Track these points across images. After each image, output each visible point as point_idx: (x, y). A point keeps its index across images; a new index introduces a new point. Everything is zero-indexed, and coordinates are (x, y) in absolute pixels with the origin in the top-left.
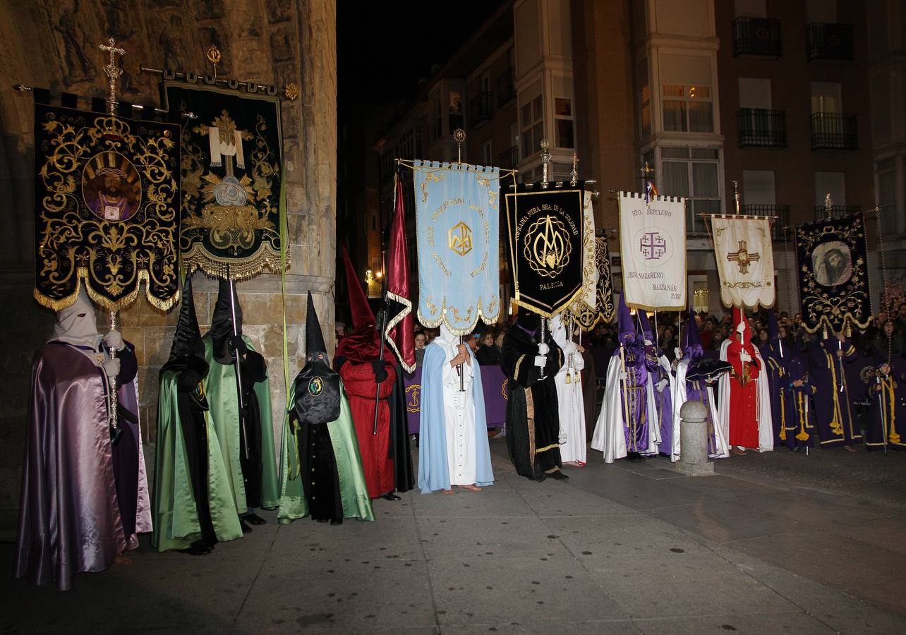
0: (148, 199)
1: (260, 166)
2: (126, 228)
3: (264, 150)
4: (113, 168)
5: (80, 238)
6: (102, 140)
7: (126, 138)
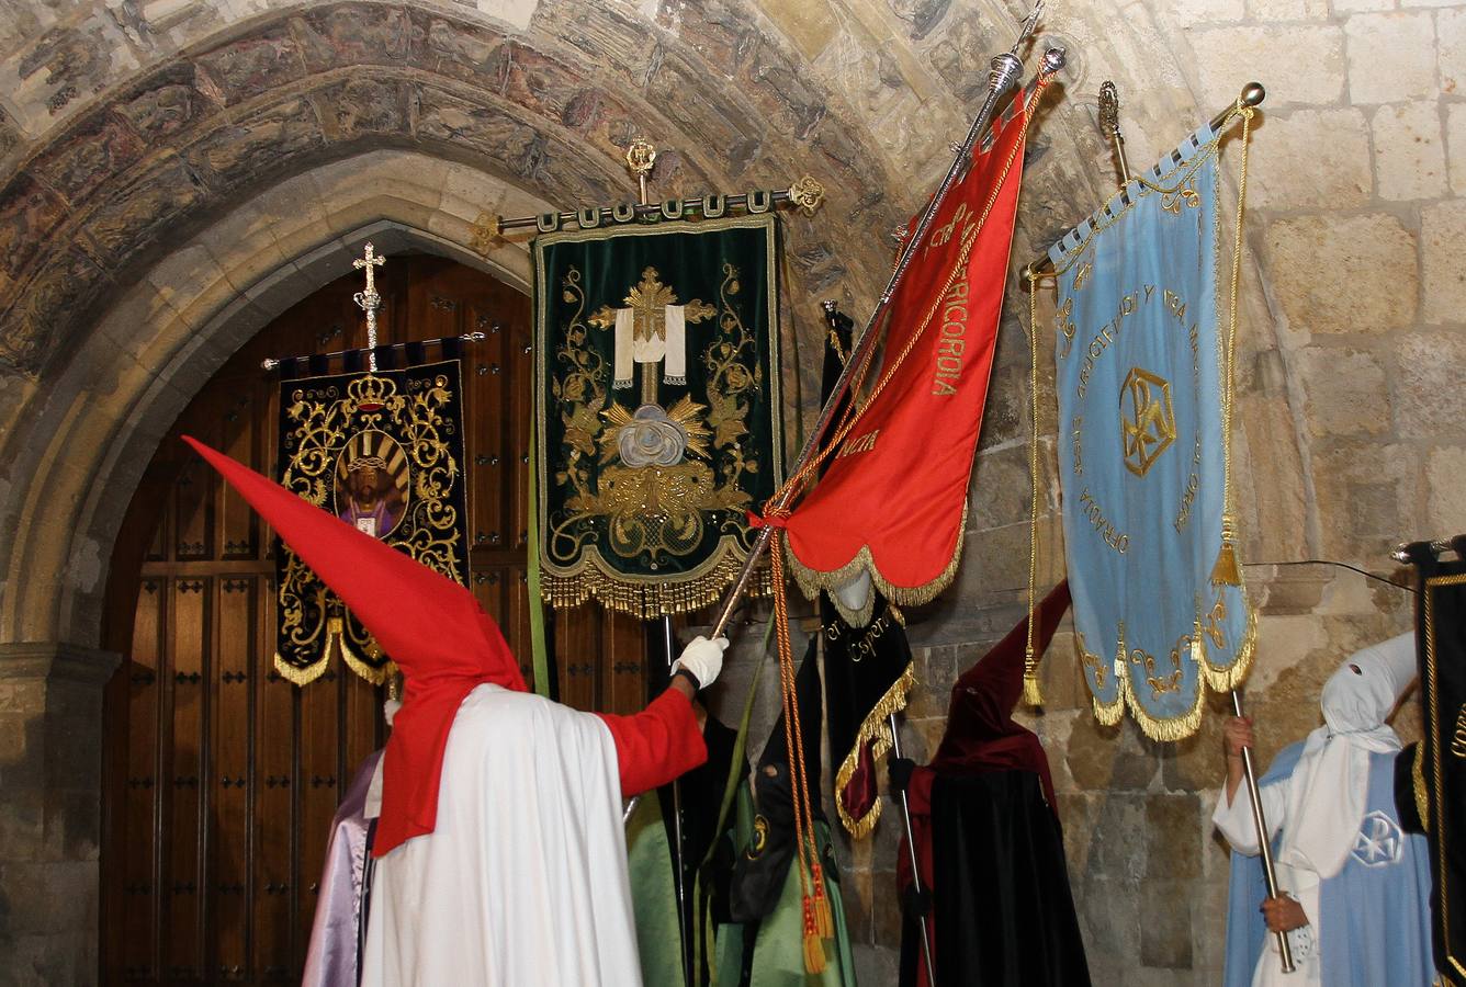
0: (417, 497)
1: (724, 375)
3: (735, 337)
4: (367, 457)
6: (357, 416)
7: (389, 404)
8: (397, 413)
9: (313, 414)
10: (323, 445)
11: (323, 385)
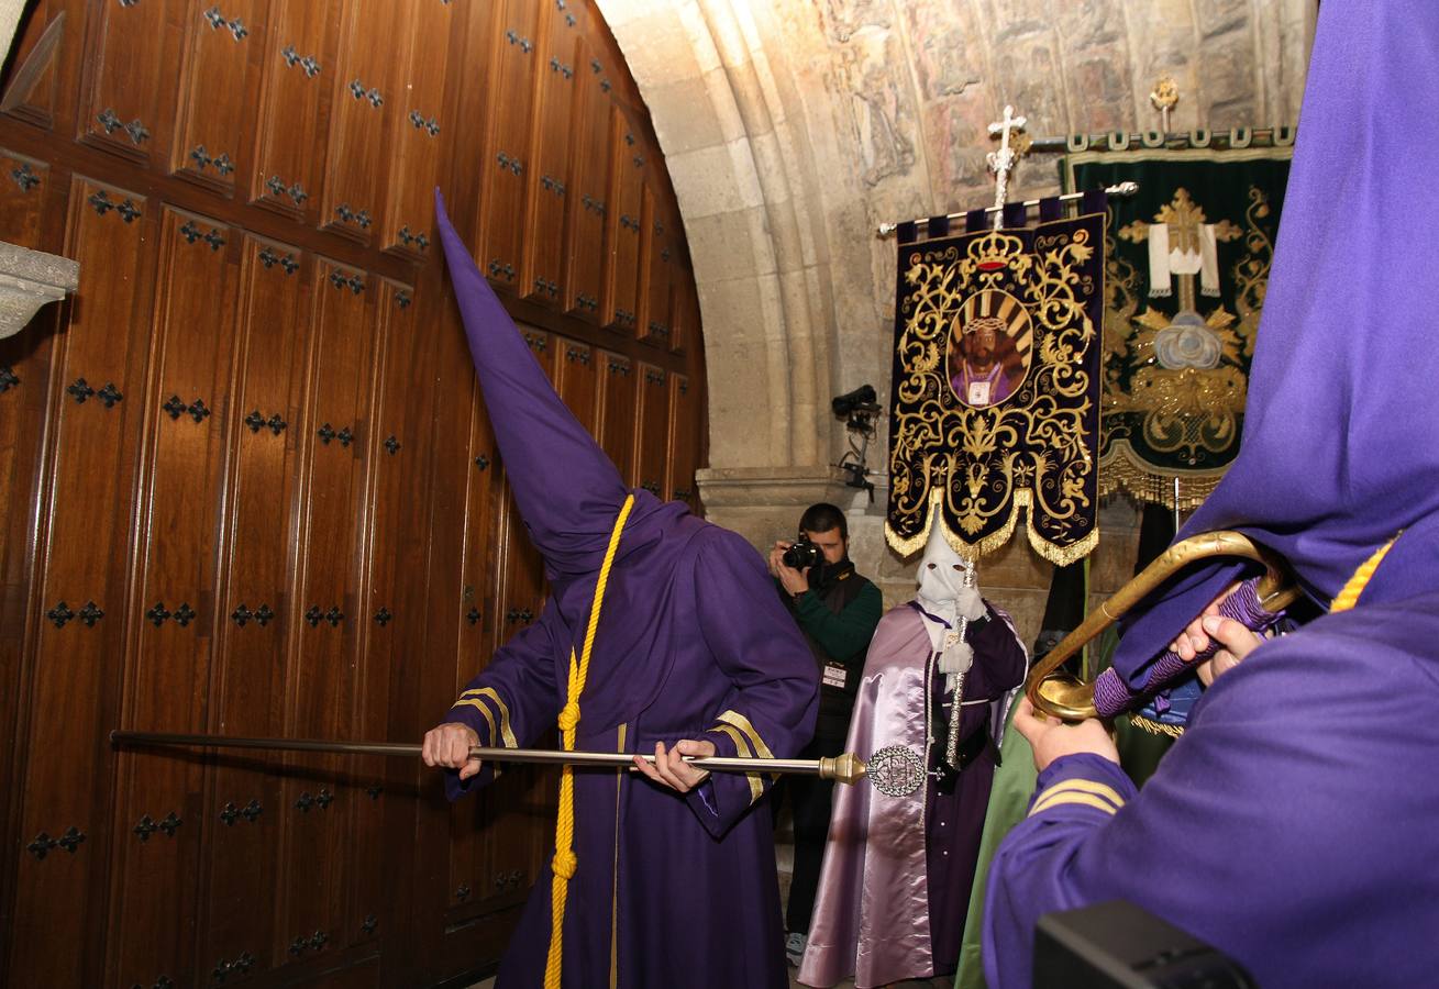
0: (1041, 361)
2: (1000, 416)
4: (984, 318)
5: (938, 440)
6: (975, 277)
7: (1013, 263)
8: (1021, 273)
9: (929, 277)
10: (938, 307)
11: (942, 246)
